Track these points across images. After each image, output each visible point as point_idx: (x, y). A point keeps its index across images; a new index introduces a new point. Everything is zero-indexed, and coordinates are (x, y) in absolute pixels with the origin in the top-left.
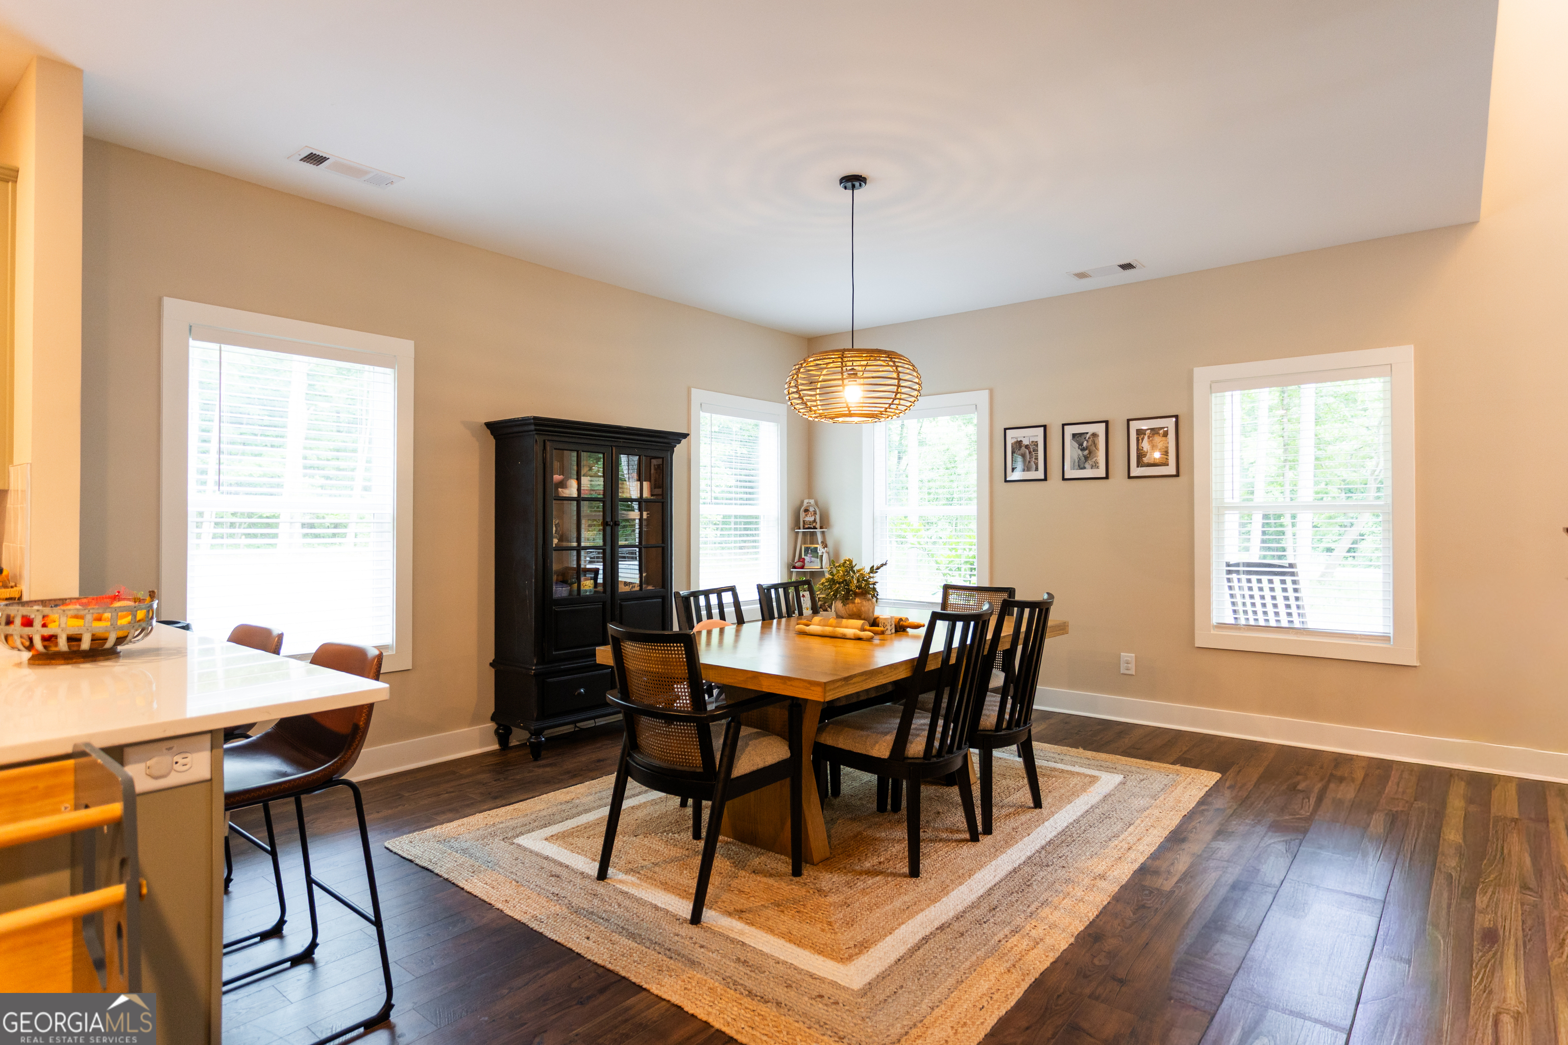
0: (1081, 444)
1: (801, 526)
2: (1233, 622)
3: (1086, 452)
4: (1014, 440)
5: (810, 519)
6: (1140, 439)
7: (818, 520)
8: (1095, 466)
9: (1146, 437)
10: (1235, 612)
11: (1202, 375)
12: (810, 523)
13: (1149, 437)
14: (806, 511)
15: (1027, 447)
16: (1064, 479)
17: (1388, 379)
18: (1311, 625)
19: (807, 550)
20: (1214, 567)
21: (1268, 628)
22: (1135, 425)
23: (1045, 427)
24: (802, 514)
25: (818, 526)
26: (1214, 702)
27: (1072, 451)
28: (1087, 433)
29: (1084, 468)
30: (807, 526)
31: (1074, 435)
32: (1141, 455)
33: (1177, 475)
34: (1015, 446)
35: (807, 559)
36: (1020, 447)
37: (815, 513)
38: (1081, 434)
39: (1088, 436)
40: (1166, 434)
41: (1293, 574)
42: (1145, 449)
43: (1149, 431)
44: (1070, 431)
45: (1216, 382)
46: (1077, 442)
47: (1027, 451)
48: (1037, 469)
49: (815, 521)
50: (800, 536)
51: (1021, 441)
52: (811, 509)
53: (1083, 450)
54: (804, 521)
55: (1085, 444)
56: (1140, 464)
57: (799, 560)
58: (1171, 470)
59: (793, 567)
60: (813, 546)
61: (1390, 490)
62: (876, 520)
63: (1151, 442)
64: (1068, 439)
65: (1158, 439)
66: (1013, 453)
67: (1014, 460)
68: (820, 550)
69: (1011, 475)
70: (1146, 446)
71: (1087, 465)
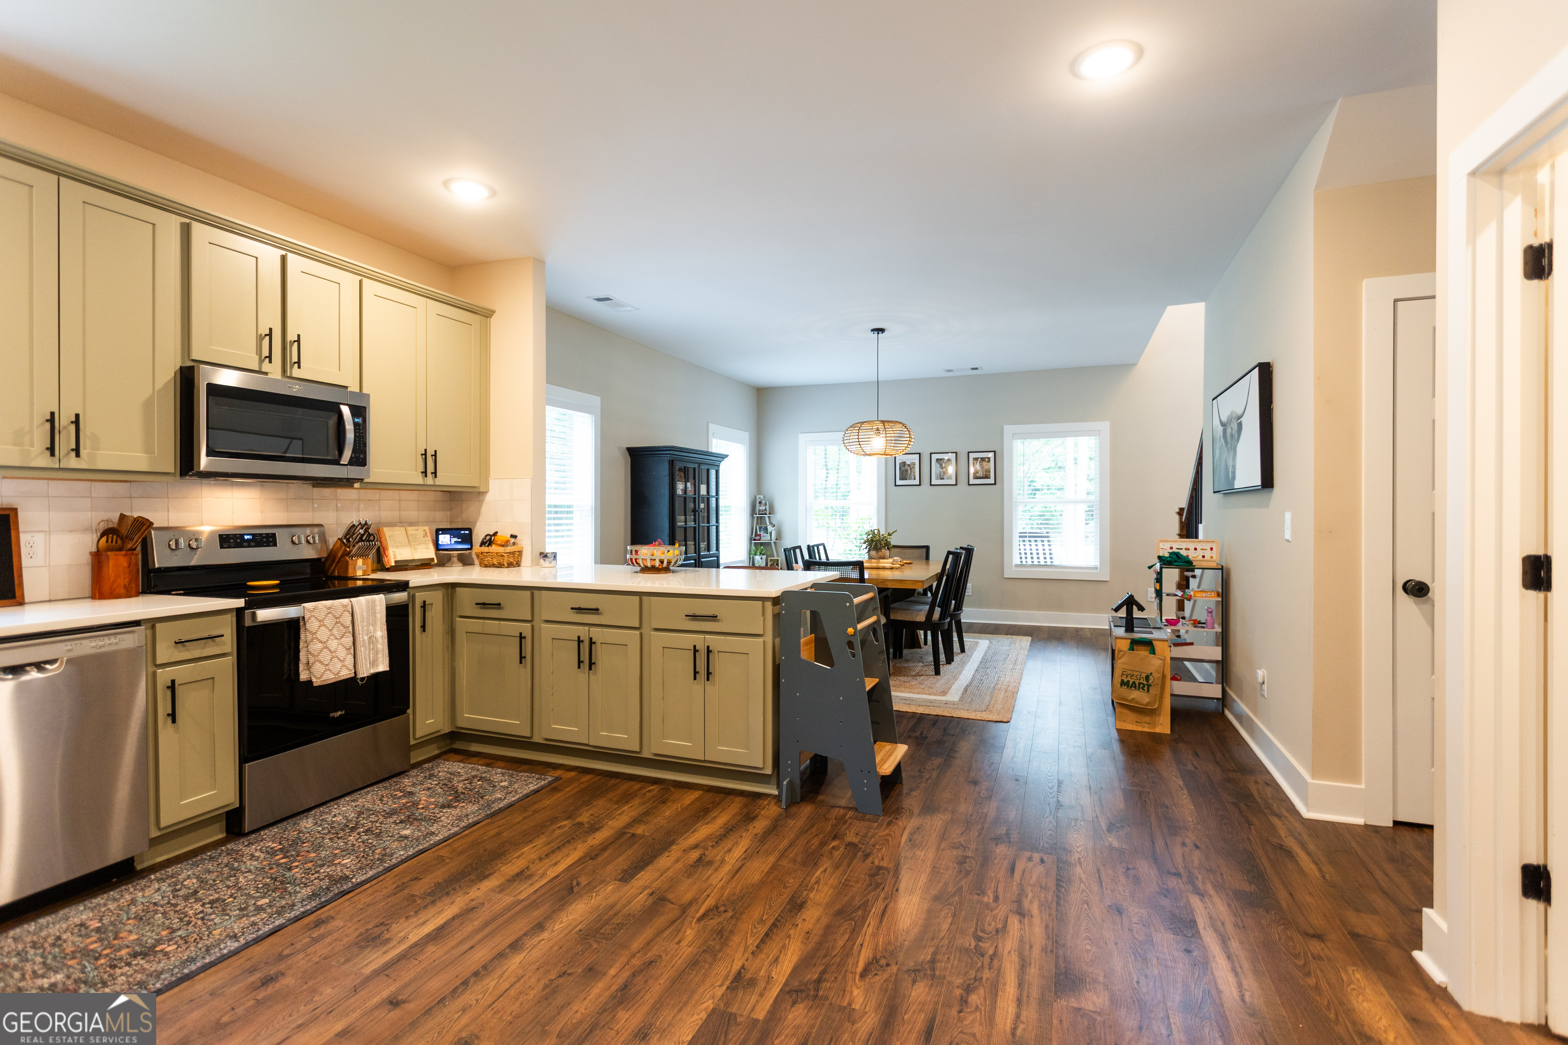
0: (941, 465)
1: (758, 515)
2: (1019, 563)
3: (944, 470)
4: (901, 462)
5: (763, 508)
6: (975, 463)
7: (768, 509)
8: (950, 477)
9: (978, 463)
10: (1021, 558)
11: (1008, 429)
12: (763, 511)
13: (980, 463)
14: (760, 503)
15: (909, 465)
16: (931, 485)
17: (1097, 437)
18: (1055, 563)
19: (760, 528)
20: (1014, 534)
21: (1039, 566)
23: (920, 454)
24: (758, 504)
25: (768, 513)
26: (1013, 606)
27: (936, 469)
28: (945, 459)
29: (943, 479)
30: (760, 513)
31: (937, 460)
32: (975, 472)
34: (901, 465)
35: (762, 533)
36: (905, 466)
37: (766, 504)
38: (941, 459)
40: (989, 461)
41: (1048, 537)
42: (978, 469)
43: (980, 459)
44: (934, 457)
45: (1016, 434)
46: (939, 464)
47: (909, 468)
48: (915, 479)
49: (765, 509)
50: (755, 519)
51: (905, 462)
52: (763, 502)
53: (942, 468)
54: (758, 509)
55: (943, 465)
56: (976, 477)
57: (756, 535)
58: (992, 481)
59: (754, 540)
60: (764, 526)
61: (1099, 494)
62: (808, 509)
63: (981, 465)
64: (934, 461)
65: (984, 463)
66: (900, 469)
67: (901, 474)
68: (770, 528)
69: (899, 482)
70: (978, 467)
71: (945, 477)
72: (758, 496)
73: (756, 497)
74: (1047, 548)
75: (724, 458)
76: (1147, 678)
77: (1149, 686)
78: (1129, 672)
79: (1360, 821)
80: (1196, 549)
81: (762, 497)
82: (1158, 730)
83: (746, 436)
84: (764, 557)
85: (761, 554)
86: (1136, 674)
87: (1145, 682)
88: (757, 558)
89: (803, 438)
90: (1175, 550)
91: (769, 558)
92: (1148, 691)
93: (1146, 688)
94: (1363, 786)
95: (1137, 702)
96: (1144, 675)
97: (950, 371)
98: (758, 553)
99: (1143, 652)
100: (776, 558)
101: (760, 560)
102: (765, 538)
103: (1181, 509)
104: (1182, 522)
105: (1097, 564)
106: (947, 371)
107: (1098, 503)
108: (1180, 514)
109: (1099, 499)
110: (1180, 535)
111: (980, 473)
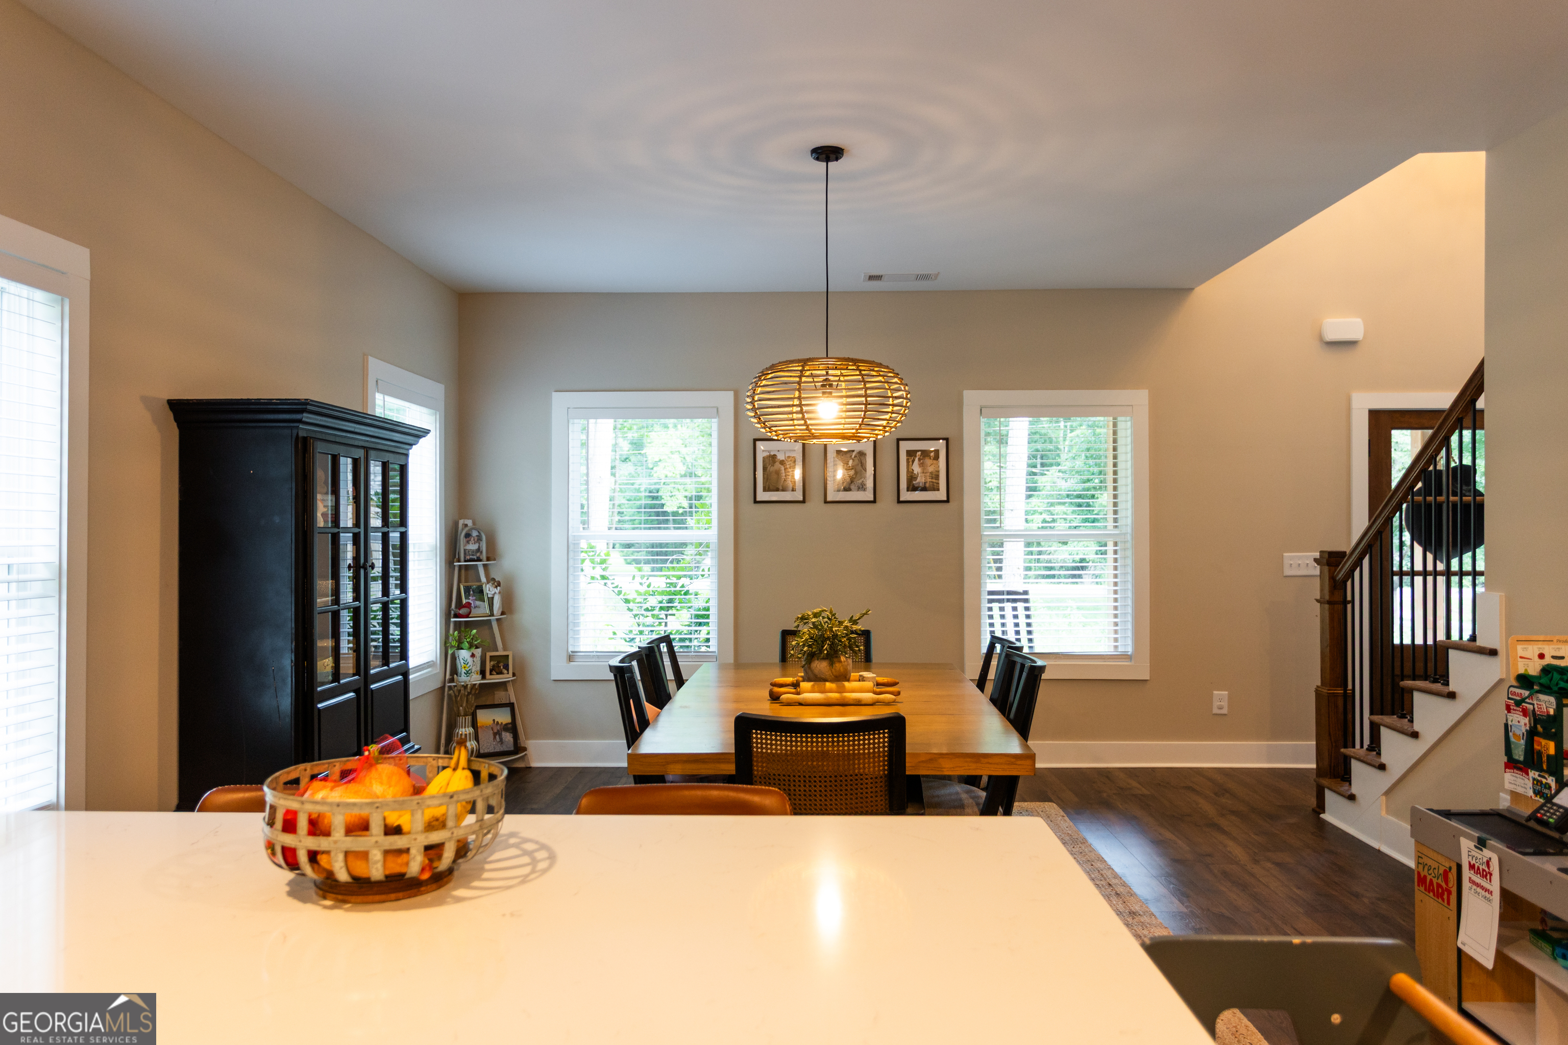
0: (845, 463)
1: (462, 558)
3: (852, 472)
4: (766, 454)
5: (473, 547)
6: (911, 460)
7: (483, 549)
8: (862, 487)
9: (917, 460)
11: (972, 398)
12: (473, 553)
13: (919, 460)
14: (468, 535)
15: (781, 463)
16: (825, 500)
19: (467, 590)
20: (982, 596)
22: (905, 446)
24: (462, 541)
25: (484, 556)
27: (835, 470)
28: (853, 451)
29: (852, 490)
30: (468, 557)
31: (838, 453)
32: (911, 477)
33: (948, 500)
34: (767, 461)
35: (471, 600)
36: (774, 462)
37: (479, 539)
38: (846, 452)
39: (854, 454)
40: (937, 457)
41: (1026, 601)
42: (915, 472)
43: (919, 453)
45: (986, 407)
46: (841, 460)
47: (783, 468)
49: (479, 550)
50: (457, 572)
51: (775, 455)
52: (475, 533)
53: (848, 469)
54: (465, 550)
55: (851, 463)
56: (912, 488)
57: (460, 605)
58: (941, 495)
59: (456, 616)
60: (475, 585)
61: (1129, 521)
62: (570, 548)
63: (921, 465)
64: (831, 455)
65: (928, 461)
66: (765, 469)
67: (766, 479)
68: (489, 590)
69: (762, 496)
70: (916, 468)
71: (852, 487)
72: (461, 522)
73: (456, 524)
74: (1022, 621)
75: (419, 437)
81: (469, 523)
83: (438, 390)
84: (478, 652)
85: (471, 646)
88: (464, 654)
89: (560, 401)
90: (1548, 661)
91: (489, 654)
97: (878, 278)
98: (466, 645)
100: (501, 653)
101: (470, 660)
102: (480, 610)
103: (1331, 554)
104: (1332, 578)
105: (1130, 650)
106: (871, 278)
107: (1129, 537)
108: (1329, 564)
109: (1129, 530)
110: (1329, 603)
111: (920, 480)
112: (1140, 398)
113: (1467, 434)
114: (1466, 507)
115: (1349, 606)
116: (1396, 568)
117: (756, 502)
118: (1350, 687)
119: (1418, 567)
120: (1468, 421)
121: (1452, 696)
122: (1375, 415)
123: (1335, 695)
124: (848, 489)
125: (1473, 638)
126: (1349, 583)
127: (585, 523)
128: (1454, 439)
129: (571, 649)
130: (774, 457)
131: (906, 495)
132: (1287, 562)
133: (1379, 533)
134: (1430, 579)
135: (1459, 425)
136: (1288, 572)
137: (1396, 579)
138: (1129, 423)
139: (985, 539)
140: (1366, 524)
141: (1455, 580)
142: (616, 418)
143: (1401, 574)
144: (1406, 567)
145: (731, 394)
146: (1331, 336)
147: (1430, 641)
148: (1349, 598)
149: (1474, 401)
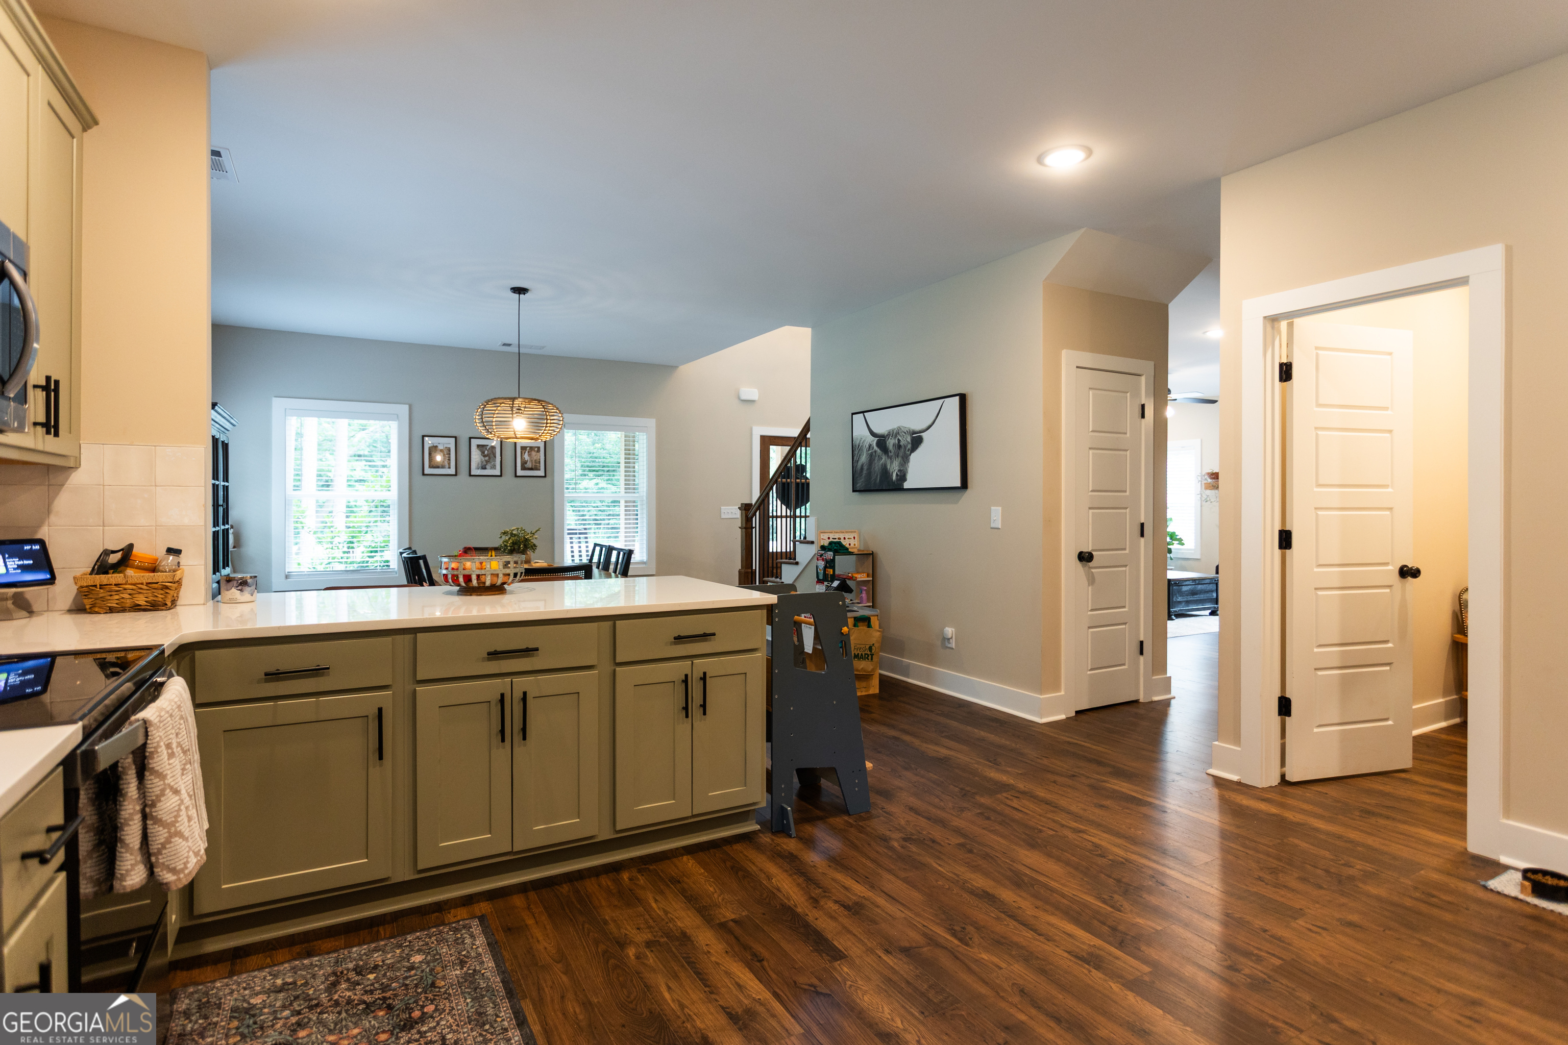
0: (483, 453)
3: (487, 458)
4: (430, 445)
6: (524, 454)
8: (494, 467)
9: (527, 452)
15: (441, 451)
16: (470, 475)
20: (564, 531)
23: (455, 438)
27: (476, 456)
28: (488, 445)
29: (485, 468)
31: (478, 446)
32: (524, 463)
33: (545, 476)
34: (431, 448)
36: (436, 449)
38: (483, 446)
39: (488, 447)
40: (539, 451)
41: (586, 533)
42: (526, 459)
43: (529, 448)
45: (567, 423)
46: (480, 450)
47: (442, 454)
48: (449, 468)
53: (485, 456)
55: (486, 452)
56: (523, 468)
58: (541, 473)
61: (645, 489)
62: (286, 503)
63: (529, 455)
64: (474, 448)
65: (534, 453)
66: (429, 455)
67: (430, 460)
69: (428, 471)
70: (526, 456)
71: (487, 467)
76: (870, 649)
77: (872, 655)
78: (858, 646)
79: (1063, 717)
80: (845, 538)
82: (871, 692)
86: (862, 646)
87: (869, 653)
89: (278, 405)
90: (831, 540)
92: (872, 659)
93: (870, 658)
94: (1062, 693)
95: (865, 671)
96: (867, 647)
97: (509, 345)
99: (863, 627)
103: (746, 505)
104: (747, 516)
105: (645, 559)
106: (504, 345)
107: (645, 498)
108: (745, 510)
109: (645, 494)
110: (745, 528)
111: (529, 465)
112: (651, 423)
113: (803, 449)
114: (803, 484)
115: (754, 530)
116: (771, 514)
117: (424, 474)
118: (754, 568)
119: (784, 514)
120: (803, 443)
121: (797, 563)
122: (763, 438)
123: (747, 573)
124: (484, 468)
125: (805, 538)
126: (754, 519)
127: (297, 488)
128: (798, 452)
129: (287, 571)
130: (436, 447)
131: (520, 472)
132: (723, 511)
133: (763, 500)
134: (788, 519)
135: (800, 445)
136: (723, 516)
137: (771, 519)
138: (645, 437)
139: (565, 499)
140: (759, 495)
141: (798, 520)
142: (319, 417)
143: (773, 517)
144: (779, 514)
145: (407, 407)
146: (743, 397)
147: (788, 550)
148: (754, 526)
149: (806, 435)
